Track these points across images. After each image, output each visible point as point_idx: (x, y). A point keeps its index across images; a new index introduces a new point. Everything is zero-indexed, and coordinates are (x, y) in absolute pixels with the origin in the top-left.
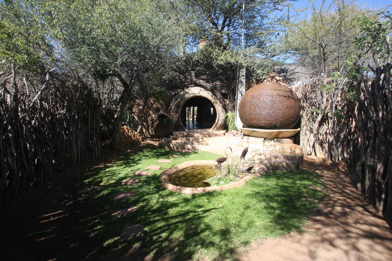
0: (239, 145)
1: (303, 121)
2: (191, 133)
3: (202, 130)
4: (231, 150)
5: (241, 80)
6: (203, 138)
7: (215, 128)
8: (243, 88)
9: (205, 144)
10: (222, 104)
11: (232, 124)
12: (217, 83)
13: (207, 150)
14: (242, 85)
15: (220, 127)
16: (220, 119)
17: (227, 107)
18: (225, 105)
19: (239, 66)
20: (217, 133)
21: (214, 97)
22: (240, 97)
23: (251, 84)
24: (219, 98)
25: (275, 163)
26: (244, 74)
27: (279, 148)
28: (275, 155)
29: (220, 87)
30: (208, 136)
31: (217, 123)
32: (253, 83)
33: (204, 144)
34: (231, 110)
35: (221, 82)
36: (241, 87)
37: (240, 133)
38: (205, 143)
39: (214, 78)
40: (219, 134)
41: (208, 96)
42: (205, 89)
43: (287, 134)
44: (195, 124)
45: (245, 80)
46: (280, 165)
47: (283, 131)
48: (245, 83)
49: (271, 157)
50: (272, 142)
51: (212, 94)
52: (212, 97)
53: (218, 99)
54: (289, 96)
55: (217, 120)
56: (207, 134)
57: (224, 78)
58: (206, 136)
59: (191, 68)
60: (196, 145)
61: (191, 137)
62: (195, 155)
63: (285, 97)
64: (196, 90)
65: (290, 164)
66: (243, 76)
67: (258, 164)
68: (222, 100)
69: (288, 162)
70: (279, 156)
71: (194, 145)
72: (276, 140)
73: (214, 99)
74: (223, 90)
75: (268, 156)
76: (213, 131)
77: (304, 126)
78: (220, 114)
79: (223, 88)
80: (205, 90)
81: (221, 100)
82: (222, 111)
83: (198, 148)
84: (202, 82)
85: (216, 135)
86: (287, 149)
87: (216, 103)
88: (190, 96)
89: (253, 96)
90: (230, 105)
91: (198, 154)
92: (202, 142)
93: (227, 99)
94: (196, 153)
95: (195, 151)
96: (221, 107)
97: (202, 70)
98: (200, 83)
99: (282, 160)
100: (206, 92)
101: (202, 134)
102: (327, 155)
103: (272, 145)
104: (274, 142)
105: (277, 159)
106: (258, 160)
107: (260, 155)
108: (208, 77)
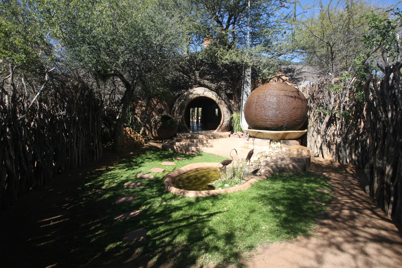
0: (244, 147)
1: (310, 122)
2: (195, 135)
3: (206, 132)
4: (236, 152)
5: (246, 80)
6: (208, 139)
8: (249, 88)
9: (210, 146)
10: (227, 105)
11: (238, 125)
12: (222, 83)
13: (212, 152)
14: (247, 85)
15: (225, 128)
16: (225, 121)
17: (232, 108)
18: (230, 105)
19: (244, 65)
20: (222, 135)
21: (218, 97)
22: (245, 97)
23: (257, 84)
24: (224, 99)
25: (281, 165)
26: (249, 73)
27: (286, 150)
28: (282, 157)
29: (224, 87)
30: (212, 138)
31: (222, 124)
32: (259, 83)
33: (208, 146)
34: (236, 111)
36: (246, 87)
37: (245, 134)
39: (218, 78)
40: (224, 135)
41: (213, 96)
42: (209, 89)
43: (294, 135)
44: (199, 125)
45: (250, 80)
46: (287, 167)
47: (290, 133)
48: (250, 83)
49: (277, 159)
50: (279, 144)
51: (217, 95)
53: (223, 100)
54: (295, 97)
55: (222, 121)
56: (212, 136)
57: (230, 78)
59: (195, 67)
60: (200, 147)
61: (195, 138)
62: (200, 157)
63: (292, 97)
64: (200, 90)
65: (297, 166)
66: (248, 76)
67: (264, 166)
68: (227, 100)
69: (294, 164)
70: (286, 158)
71: (198, 147)
72: (283, 141)
73: (219, 100)
74: (228, 90)
75: (274, 158)
76: (217, 133)
77: (311, 127)
78: (225, 115)
79: (228, 88)
82: (227, 112)
83: (203, 150)
84: (206, 82)
85: (221, 137)
86: (294, 151)
87: (221, 104)
88: (194, 96)
89: (259, 96)
90: (236, 106)
91: (202, 156)
92: (206, 144)
93: (232, 99)
94: (201, 155)
95: (199, 154)
96: (226, 107)
97: (207, 69)
98: (204, 83)
99: (288, 162)
100: (210, 92)
101: (206, 135)
102: (334, 156)
103: (278, 147)
104: (281, 143)
105: (283, 162)
106: (264, 162)
107: (266, 157)
108: (212, 77)
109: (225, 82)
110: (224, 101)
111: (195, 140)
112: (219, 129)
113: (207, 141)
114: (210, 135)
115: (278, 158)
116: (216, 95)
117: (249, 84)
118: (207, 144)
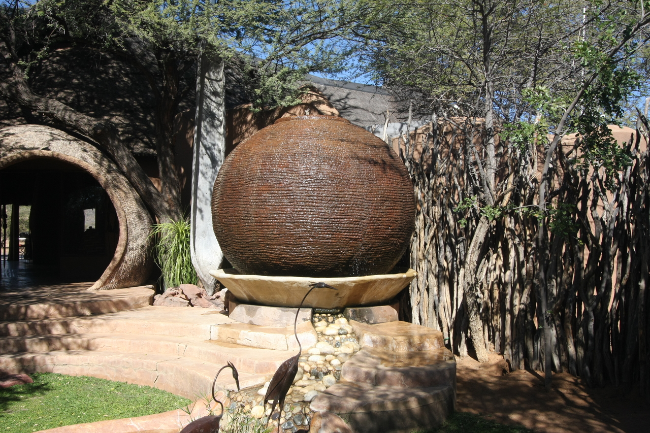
0: (220, 342)
1: (415, 246)
2: (14, 306)
3: (57, 290)
4: (236, 375)
5: (209, 108)
6: (69, 319)
7: (114, 280)
8: (217, 136)
9: (80, 346)
10: (138, 191)
11: (179, 261)
12: (114, 120)
13: (89, 371)
14: (213, 126)
15: (131, 273)
16: (130, 246)
17: (155, 201)
18: (149, 193)
19: (203, 56)
20: (126, 299)
21: (105, 163)
22: (206, 165)
23: (238, 125)
24: (125, 169)
25: (382, 405)
26: (219, 87)
27: (374, 342)
28: (373, 372)
29: (124, 133)
30: (88, 313)
31: (122, 259)
32: (245, 122)
33: (74, 346)
34: (169, 212)
35: (129, 118)
36: (208, 132)
37: (210, 293)
38: (79, 341)
39: (100, 103)
40: (133, 299)
41: (85, 159)
42: (69, 132)
44: (21, 267)
45: (222, 109)
46: (402, 408)
47: (375, 281)
48: (222, 118)
49: (358, 380)
50: (342, 321)
51: (99, 154)
52: (101, 164)
53: (123, 173)
54: (384, 163)
55: (119, 250)
56: (84, 304)
57: (139, 104)
58: (81, 310)
59: (10, 50)
60: (38, 352)
61: (14, 319)
62: (37, 400)
63: (375, 163)
64: (33, 134)
65: (431, 401)
66: (215, 94)
67: (324, 415)
68: (139, 176)
69: (422, 394)
70: (389, 373)
71: (28, 356)
72: (354, 312)
73: (109, 172)
74: (136, 143)
75: (348, 378)
76: (103, 292)
77: (420, 260)
78: (131, 227)
79: (137, 137)
80: (70, 137)
81: (134, 175)
82: (140, 217)
83: (50, 366)
84: (57, 107)
85: (122, 306)
86: (398, 344)
87: (116, 187)
88: (9, 155)
89: (270, 156)
90: (168, 196)
91: (49, 394)
92: (64, 340)
93: (156, 175)
94: (42, 388)
95: (34, 383)
96: (136, 200)
97: (54, 69)
98: (51, 110)
99: (398, 387)
100: (75, 145)
101: (58, 303)
102: (508, 352)
103: (346, 334)
104: (348, 318)
105: (383, 388)
106: (320, 399)
107: (317, 376)
108: (78, 96)
109: (125, 117)
110: (128, 176)
111: (12, 327)
112: (110, 278)
113: (65, 325)
114: (78, 300)
115: (363, 376)
116: (96, 156)
117: (217, 122)
118: (70, 340)
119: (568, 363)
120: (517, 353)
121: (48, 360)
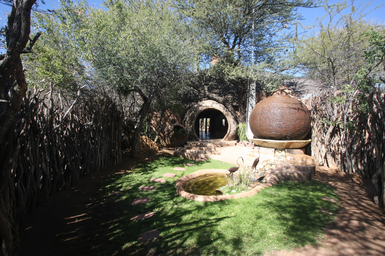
0: (250, 155)
1: (313, 132)
2: (204, 143)
3: (214, 140)
4: (243, 160)
5: (251, 93)
6: (215, 147)
8: (254, 101)
9: (218, 154)
10: (233, 116)
11: (243, 135)
12: (229, 97)
13: (219, 159)
14: (252, 98)
15: (231, 137)
16: (231, 130)
17: (238, 118)
18: (236, 116)
19: (249, 80)
20: (229, 144)
21: (225, 109)
22: (250, 109)
24: (230, 110)
25: (286, 173)
26: (254, 87)
27: (290, 159)
28: (286, 165)
29: (231, 100)
30: (220, 146)
31: (229, 133)
32: (263, 96)
33: (216, 154)
34: (242, 121)
35: (232, 96)
36: (251, 100)
37: (251, 143)
38: (217, 152)
39: (225, 92)
40: (231, 144)
41: (220, 108)
42: (217, 102)
43: (298, 145)
44: (208, 134)
45: (255, 93)
46: (292, 175)
47: (294, 142)
48: (255, 96)
49: (282, 167)
50: (283, 152)
51: (224, 107)
52: (224, 109)
53: (230, 111)
54: (299, 109)
55: (228, 131)
56: (219, 144)
57: (235, 92)
58: (218, 146)
59: (204, 83)
60: (209, 154)
61: (204, 146)
62: (208, 164)
63: (295, 109)
64: (209, 102)
65: (302, 175)
66: (253, 89)
67: (270, 174)
68: (234, 112)
69: (299, 172)
70: (291, 166)
71: (207, 155)
72: (287, 150)
73: (226, 111)
74: (234, 103)
75: (279, 167)
76: (224, 141)
77: (315, 137)
78: (231, 125)
79: (234, 101)
80: (217, 103)
81: (232, 112)
82: (234, 123)
83: (211, 158)
84: (214, 96)
85: (228, 145)
86: (298, 160)
87: (228, 115)
88: (204, 108)
89: (263, 108)
90: (241, 117)
91: (210, 163)
92: (214, 152)
93: (238, 111)
95: (208, 161)
96: (233, 118)
97: (215, 84)
100: (218, 105)
101: (214, 144)
102: (339, 166)
103: (283, 156)
104: (285, 152)
105: (288, 170)
106: (269, 170)
107: (271, 165)
108: (220, 91)
111: (204, 148)
112: (226, 138)
115: (283, 166)
119: (358, 170)
120: (341, 167)
121: (211, 156)
